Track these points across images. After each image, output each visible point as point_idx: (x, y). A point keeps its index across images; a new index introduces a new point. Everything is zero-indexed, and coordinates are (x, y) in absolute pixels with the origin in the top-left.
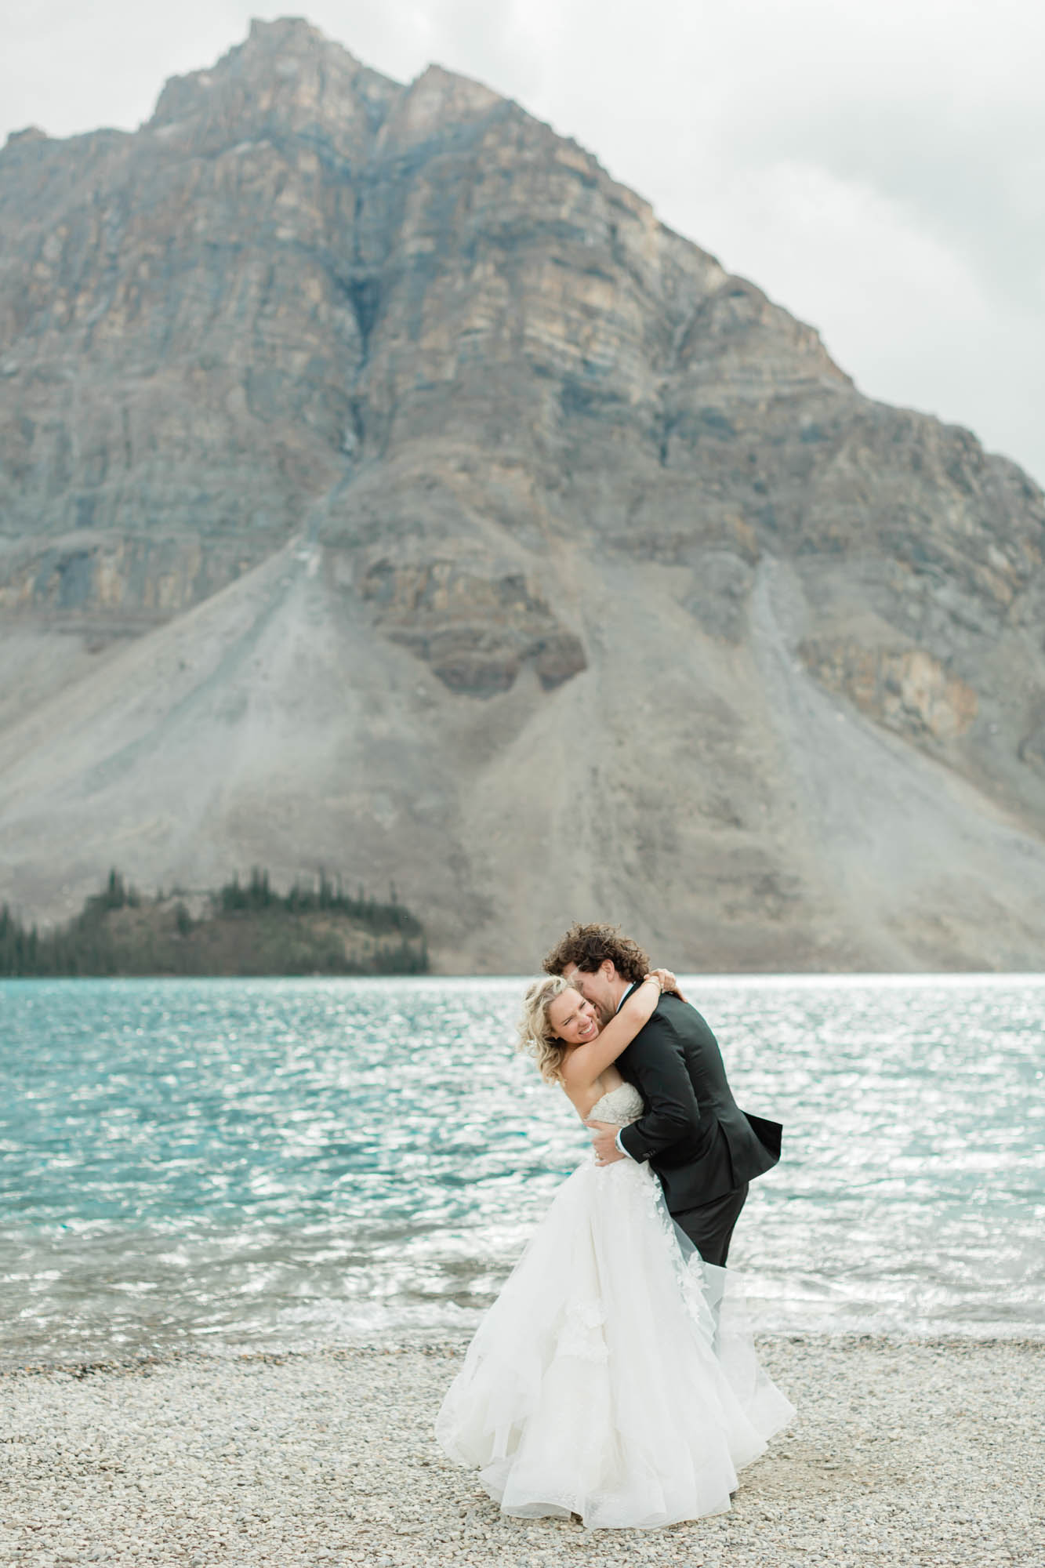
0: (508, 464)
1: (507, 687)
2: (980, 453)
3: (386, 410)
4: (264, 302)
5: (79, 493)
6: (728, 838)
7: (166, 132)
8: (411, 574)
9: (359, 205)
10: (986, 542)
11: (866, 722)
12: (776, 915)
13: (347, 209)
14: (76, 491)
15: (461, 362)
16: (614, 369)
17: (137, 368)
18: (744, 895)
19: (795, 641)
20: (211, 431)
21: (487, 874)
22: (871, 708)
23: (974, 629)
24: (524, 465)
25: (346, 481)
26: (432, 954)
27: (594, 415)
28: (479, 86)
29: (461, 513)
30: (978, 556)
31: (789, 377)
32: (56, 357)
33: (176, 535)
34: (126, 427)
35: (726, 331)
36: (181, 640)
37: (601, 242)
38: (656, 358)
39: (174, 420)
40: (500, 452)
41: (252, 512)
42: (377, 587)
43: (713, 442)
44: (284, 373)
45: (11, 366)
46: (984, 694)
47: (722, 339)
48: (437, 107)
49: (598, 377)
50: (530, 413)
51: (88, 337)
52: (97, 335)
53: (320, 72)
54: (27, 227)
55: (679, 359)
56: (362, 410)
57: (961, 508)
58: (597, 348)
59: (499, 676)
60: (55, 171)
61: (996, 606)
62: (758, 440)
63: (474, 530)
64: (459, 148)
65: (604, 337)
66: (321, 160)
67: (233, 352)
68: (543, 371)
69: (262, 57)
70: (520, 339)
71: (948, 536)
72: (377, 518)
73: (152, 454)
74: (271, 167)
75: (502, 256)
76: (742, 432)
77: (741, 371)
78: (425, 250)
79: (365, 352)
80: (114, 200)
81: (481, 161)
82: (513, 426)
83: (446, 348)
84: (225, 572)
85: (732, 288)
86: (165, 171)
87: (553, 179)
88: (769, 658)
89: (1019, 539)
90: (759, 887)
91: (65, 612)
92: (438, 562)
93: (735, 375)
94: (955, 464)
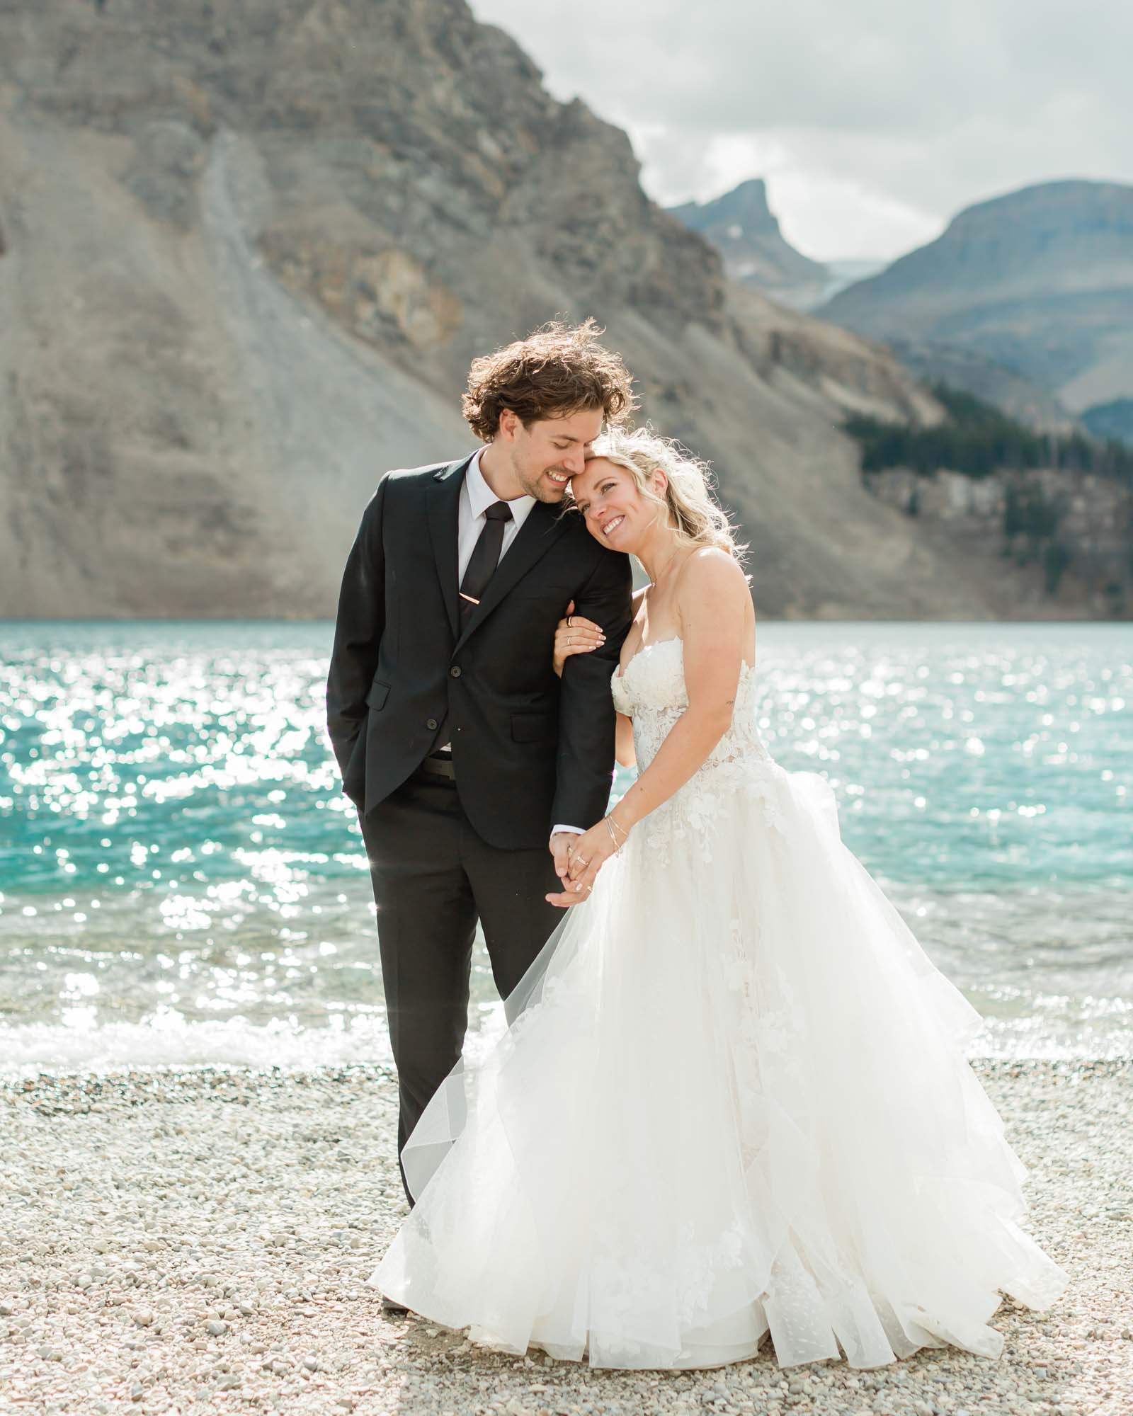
2: (471, 21)
6: (173, 460)
10: (477, 125)
11: (335, 329)
12: (227, 552)
18: (189, 528)
19: (255, 231)
22: (342, 314)
23: (460, 226)
30: (467, 141)
46: (470, 302)
57: (449, 84)
61: (485, 201)
71: (434, 116)
88: (223, 249)
89: (514, 124)
90: (207, 519)
94: (445, 33)
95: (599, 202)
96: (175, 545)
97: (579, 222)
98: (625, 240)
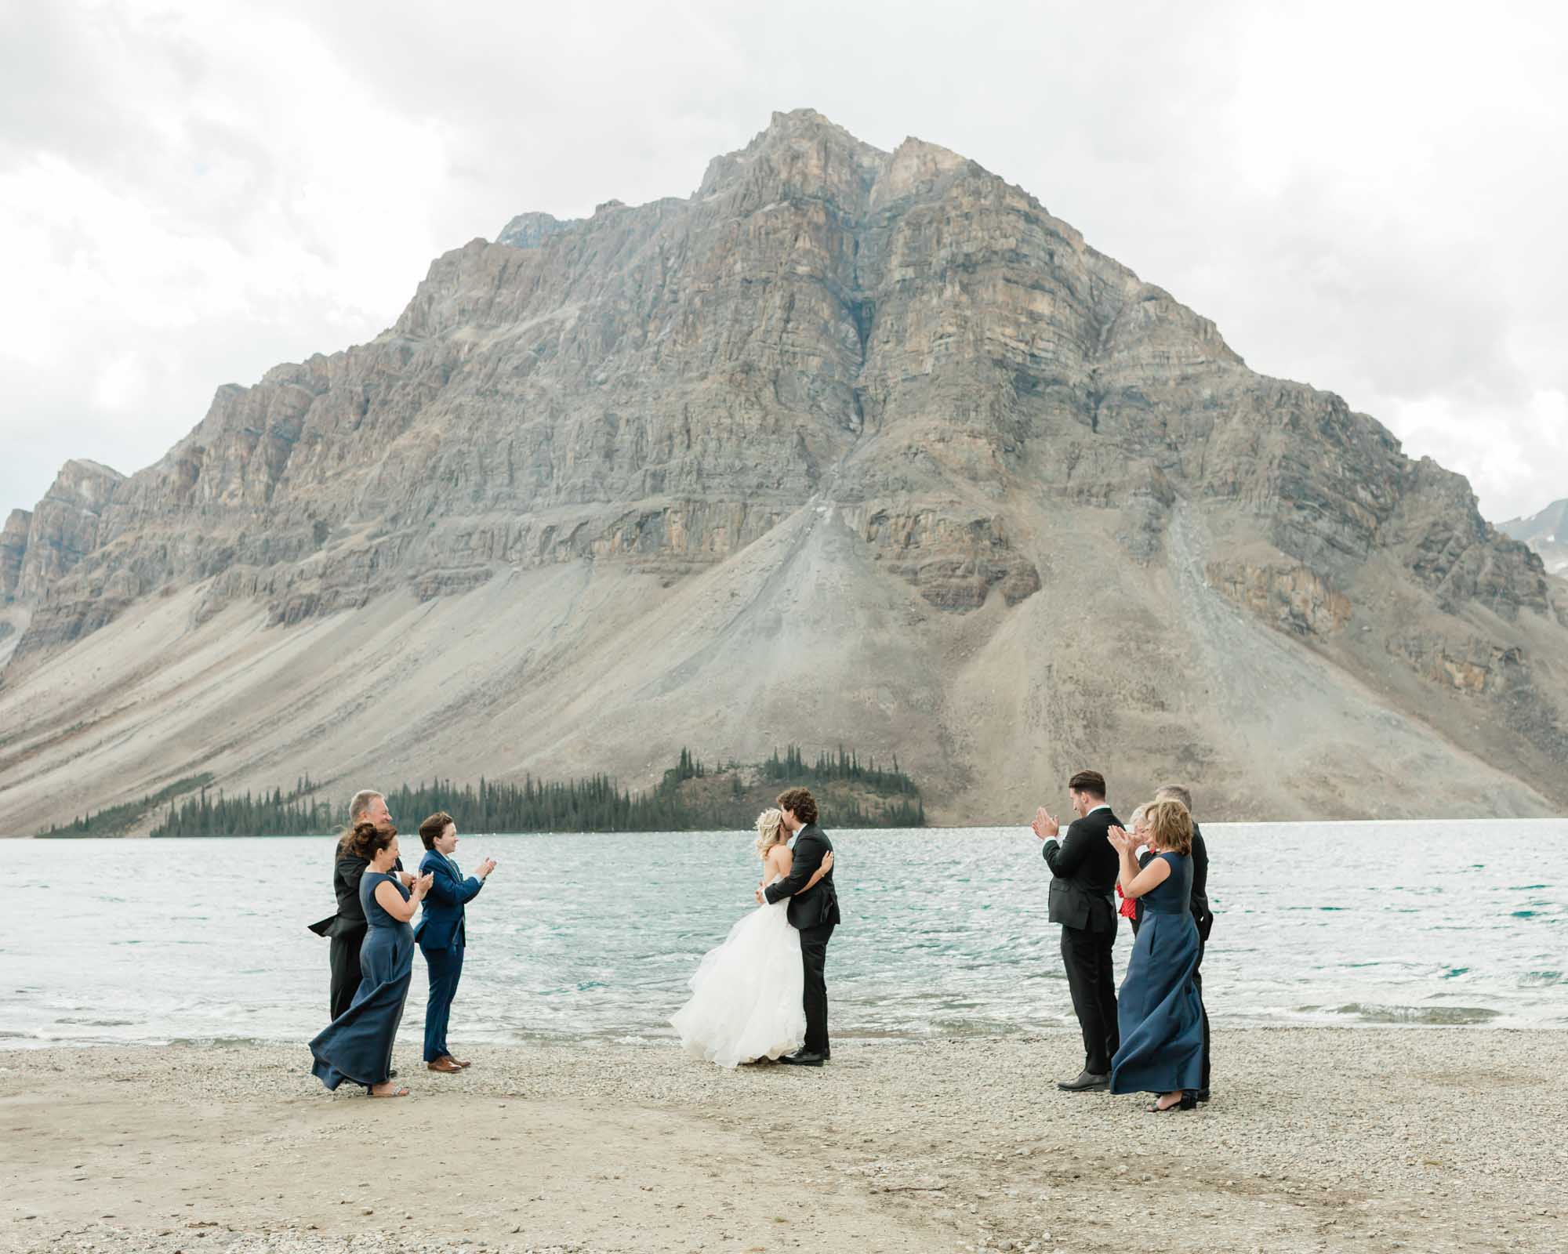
0: (973, 435)
1: (979, 606)
2: (1346, 412)
3: (881, 397)
4: (787, 321)
5: (652, 468)
6: (1155, 718)
8: (902, 520)
9: (857, 245)
10: (1354, 482)
11: (1261, 625)
13: (848, 249)
14: (649, 467)
15: (937, 359)
16: (1056, 360)
17: (694, 374)
18: (1169, 762)
19: (1204, 564)
20: (752, 420)
21: (966, 748)
22: (1267, 614)
23: (1347, 551)
24: (986, 434)
25: (851, 452)
26: (925, 810)
27: (1041, 395)
28: (946, 151)
29: (940, 474)
30: (1348, 493)
31: (1192, 360)
32: (633, 369)
33: (725, 497)
34: (687, 419)
35: (1141, 328)
36: (732, 576)
37: (1042, 264)
38: (1088, 349)
39: (723, 412)
40: (969, 425)
41: (782, 478)
42: (877, 532)
43: (1133, 412)
44: (802, 372)
45: (602, 376)
46: (1357, 601)
47: (1138, 334)
48: (915, 169)
49: (1043, 366)
50: (990, 396)
51: (658, 352)
52: (665, 351)
53: (826, 148)
54: (612, 275)
55: (1105, 350)
56: (862, 398)
57: (1333, 456)
58: (1041, 344)
59: (972, 596)
60: (630, 232)
61: (1363, 532)
62: (1169, 409)
63: (951, 486)
64: (932, 199)
65: (1044, 336)
66: (828, 213)
67: (765, 359)
68: (1000, 363)
69: (781, 139)
70: (982, 340)
71: (1325, 479)
72: (876, 479)
73: (706, 437)
74: (790, 220)
75: (965, 278)
76: (1157, 404)
77: (1154, 357)
78: (907, 277)
79: (864, 354)
80: (675, 251)
81: (948, 208)
82: (978, 406)
83: (926, 350)
84: (762, 524)
85: (1145, 294)
86: (711, 228)
87: (1004, 218)
88: (1183, 577)
89: (1380, 479)
90: (1181, 756)
91: (643, 558)
92: (922, 511)
93: (1151, 360)
94: (1328, 423)
95: (1447, 527)
97: (1432, 542)
98: (1468, 551)
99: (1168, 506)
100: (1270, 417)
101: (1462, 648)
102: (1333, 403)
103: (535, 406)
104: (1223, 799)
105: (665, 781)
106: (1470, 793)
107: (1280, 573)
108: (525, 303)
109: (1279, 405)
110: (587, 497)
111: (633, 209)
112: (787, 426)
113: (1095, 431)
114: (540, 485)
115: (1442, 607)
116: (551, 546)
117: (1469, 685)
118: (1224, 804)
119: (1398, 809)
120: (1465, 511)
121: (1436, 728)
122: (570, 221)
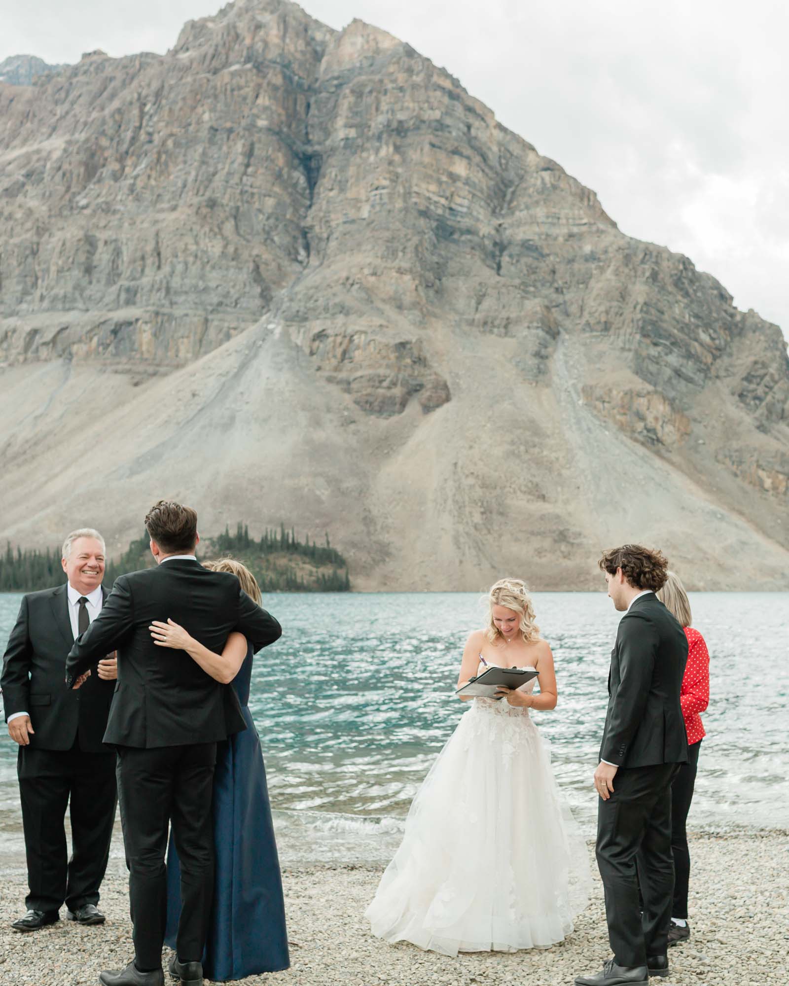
0: (400, 271)
1: (401, 411)
2: (694, 271)
3: (325, 235)
4: (248, 166)
5: (126, 284)
6: (537, 508)
7: (184, 56)
8: (339, 339)
9: (308, 106)
10: (697, 326)
11: (622, 437)
12: (566, 556)
13: (301, 108)
14: (124, 282)
15: (373, 206)
16: (469, 214)
17: (165, 205)
18: (547, 543)
19: (580, 386)
20: (215, 248)
21: (386, 528)
22: (627, 429)
23: (689, 380)
24: (411, 271)
25: (298, 280)
26: (351, 578)
27: (456, 242)
28: (386, 34)
29: (372, 302)
30: (692, 335)
31: (578, 222)
32: (112, 197)
33: (190, 312)
34: (157, 243)
35: (538, 193)
36: (193, 379)
37: (461, 134)
38: (495, 207)
39: (189, 239)
40: (396, 263)
41: (238, 298)
42: (318, 347)
43: (529, 260)
44: (260, 211)
45: (83, 202)
46: (695, 420)
47: (536, 197)
48: (359, 46)
49: (459, 219)
50: (415, 240)
51: (133, 185)
52: (140, 184)
53: (285, 22)
54: (95, 114)
55: (509, 208)
56: (309, 235)
57: (682, 305)
58: (458, 200)
59: (395, 404)
60: (112, 79)
61: (703, 366)
62: (558, 260)
63: (381, 312)
64: (373, 72)
65: (462, 193)
66: (285, 77)
67: (227, 196)
68: (424, 214)
69: (247, 11)
70: (410, 193)
71: (674, 323)
72: (319, 303)
73: (175, 260)
74: (252, 80)
75: (398, 141)
76: (548, 255)
77: (548, 217)
78: (350, 136)
79: (311, 199)
80: (151, 99)
81: (386, 81)
82: (405, 248)
83: (364, 198)
84: (221, 336)
85: (542, 165)
86: (184, 81)
87: (431, 93)
88: (563, 396)
89: (717, 325)
90: (556, 538)
91: (117, 359)
92: (357, 332)
93: (544, 219)
94: (679, 279)
95: (764, 365)
96: (539, 552)
97: (753, 376)
98: (779, 385)
99: (554, 338)
100: (636, 272)
101: (771, 460)
102: (684, 263)
103: (22, 224)
104: (588, 573)
105: (131, 550)
106: (772, 572)
107: (639, 395)
108: (14, 135)
109: (643, 262)
110: (67, 306)
111: (115, 59)
112: (245, 255)
113: (499, 274)
114: (25, 293)
115: (758, 428)
116: (34, 347)
117: (775, 488)
118: (588, 577)
119: (719, 583)
120: (778, 353)
121: (750, 520)
122: (58, 65)
